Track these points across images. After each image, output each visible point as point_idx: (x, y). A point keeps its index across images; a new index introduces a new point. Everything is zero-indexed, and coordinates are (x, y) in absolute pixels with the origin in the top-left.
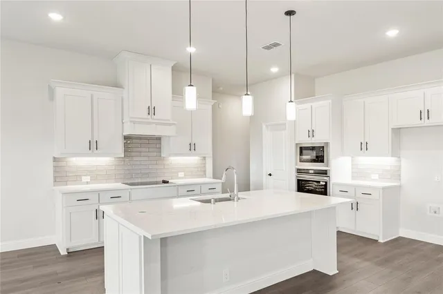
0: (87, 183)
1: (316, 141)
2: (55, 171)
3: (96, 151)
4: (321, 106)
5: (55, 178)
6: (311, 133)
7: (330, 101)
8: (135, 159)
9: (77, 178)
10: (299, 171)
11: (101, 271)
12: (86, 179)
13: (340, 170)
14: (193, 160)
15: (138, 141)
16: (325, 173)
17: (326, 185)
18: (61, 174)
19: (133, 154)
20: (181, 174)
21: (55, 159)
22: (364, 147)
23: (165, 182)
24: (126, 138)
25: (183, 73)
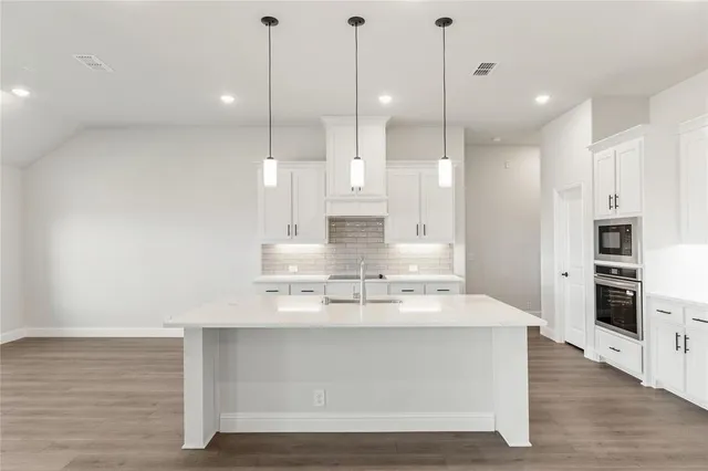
0: (295, 273)
2: (263, 260)
3: (295, 237)
4: (630, 148)
5: (263, 265)
6: (614, 201)
7: (642, 139)
8: (348, 245)
9: (284, 268)
10: (601, 269)
12: (293, 268)
15: (352, 224)
17: (634, 297)
18: (268, 261)
19: (344, 240)
20: (413, 268)
21: (264, 246)
23: (381, 277)
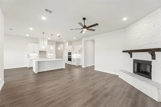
0: (33, 58)
1: (70, 52)
3: (34, 53)
4: (71, 47)
8: (41, 54)
9: (31, 57)
10: (69, 56)
11: (33, 69)
13: (74, 56)
14: (52, 55)
16: (71, 56)
18: (28, 56)
21: (28, 54)
22: (76, 53)
24: (39, 51)
25: (50, 42)
